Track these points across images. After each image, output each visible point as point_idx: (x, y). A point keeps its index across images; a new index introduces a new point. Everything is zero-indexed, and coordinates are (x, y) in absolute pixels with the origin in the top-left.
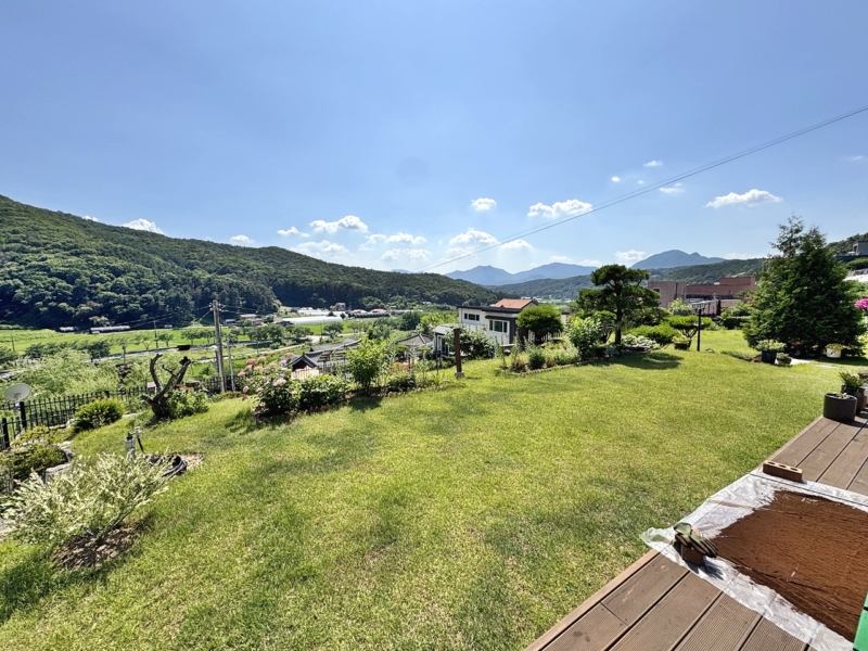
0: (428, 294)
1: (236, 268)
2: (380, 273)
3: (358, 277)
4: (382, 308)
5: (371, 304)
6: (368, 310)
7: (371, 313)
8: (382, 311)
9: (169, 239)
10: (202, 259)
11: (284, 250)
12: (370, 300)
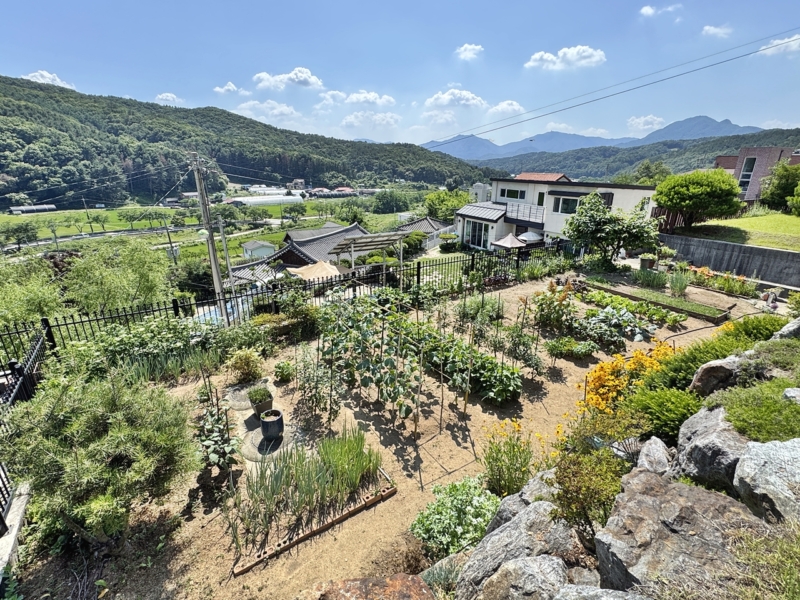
0: (401, 169)
1: (168, 134)
2: (343, 142)
3: (317, 147)
4: (348, 186)
5: (334, 181)
6: (332, 188)
7: (335, 192)
8: (348, 190)
9: (82, 97)
10: (126, 122)
11: (224, 112)
12: (333, 176)
